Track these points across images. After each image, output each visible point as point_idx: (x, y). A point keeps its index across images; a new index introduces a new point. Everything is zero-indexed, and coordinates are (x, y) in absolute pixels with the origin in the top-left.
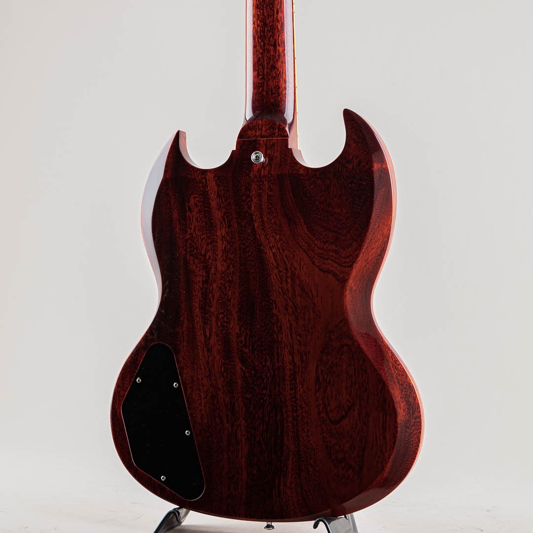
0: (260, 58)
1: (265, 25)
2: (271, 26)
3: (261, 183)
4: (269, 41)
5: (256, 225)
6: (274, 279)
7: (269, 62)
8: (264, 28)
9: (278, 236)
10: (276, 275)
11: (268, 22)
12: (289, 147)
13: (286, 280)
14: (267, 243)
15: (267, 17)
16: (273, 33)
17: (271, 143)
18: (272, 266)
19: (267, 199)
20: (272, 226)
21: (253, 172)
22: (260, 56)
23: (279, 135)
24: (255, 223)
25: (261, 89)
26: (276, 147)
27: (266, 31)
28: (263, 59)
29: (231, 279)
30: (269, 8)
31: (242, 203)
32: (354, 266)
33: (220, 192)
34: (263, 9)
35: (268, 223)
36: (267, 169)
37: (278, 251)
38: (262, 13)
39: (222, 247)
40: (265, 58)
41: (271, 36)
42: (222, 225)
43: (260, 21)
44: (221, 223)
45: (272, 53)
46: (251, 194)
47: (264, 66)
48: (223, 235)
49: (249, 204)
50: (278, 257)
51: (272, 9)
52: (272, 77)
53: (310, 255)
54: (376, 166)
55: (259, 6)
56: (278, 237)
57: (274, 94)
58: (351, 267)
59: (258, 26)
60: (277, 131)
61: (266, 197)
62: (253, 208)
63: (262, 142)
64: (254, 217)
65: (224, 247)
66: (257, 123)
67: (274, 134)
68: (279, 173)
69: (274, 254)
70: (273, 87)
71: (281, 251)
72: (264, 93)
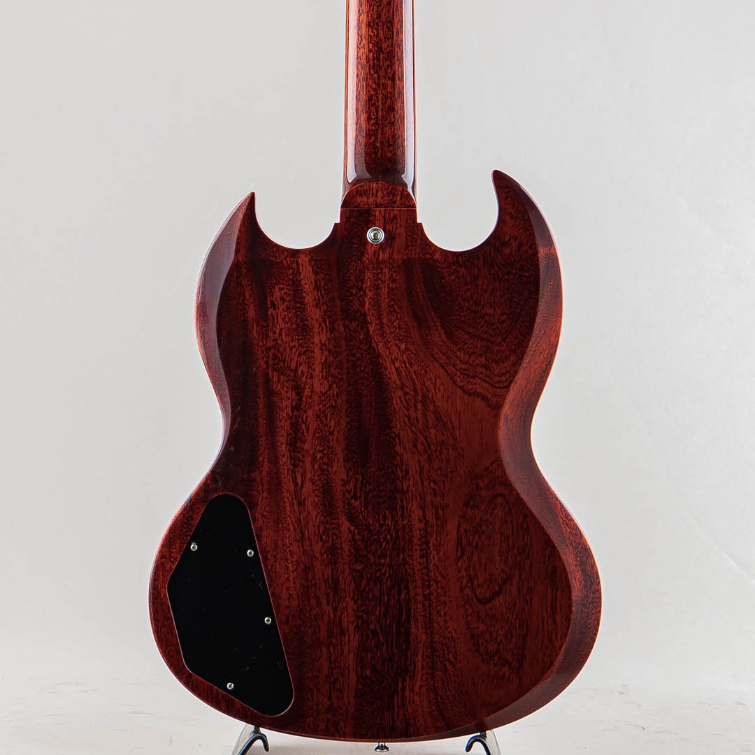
0: (372, 95)
1: (380, 50)
2: (388, 53)
3: (379, 271)
4: (386, 72)
5: (371, 329)
6: (397, 404)
7: (386, 102)
8: (379, 55)
9: (404, 344)
10: (400, 398)
11: (384, 46)
12: (418, 221)
13: (415, 406)
14: (388, 354)
15: (384, 40)
16: (391, 62)
17: (392, 216)
18: (394, 386)
19: (388, 293)
20: (395, 330)
21: (367, 256)
22: (372, 92)
23: (401, 204)
24: (369, 326)
25: (373, 138)
26: (399, 221)
27: (381, 58)
28: (377, 97)
29: (334, 404)
30: (387, 27)
31: (351, 298)
32: (511, 388)
33: (318, 283)
34: (377, 29)
35: (388, 326)
36: (387, 251)
37: (404, 366)
38: (376, 34)
39: (321, 359)
40: (380, 96)
41: (388, 66)
42: (321, 328)
43: (373, 44)
44: (320, 325)
45: (389, 89)
46: (364, 286)
47: (379, 106)
48: (323, 342)
49: (361, 299)
50: (404, 373)
51: (390, 29)
52: (389, 123)
53: (449, 372)
54: (542, 252)
55: (372, 24)
56: (403, 346)
57: (391, 145)
58: (508, 387)
59: (370, 51)
60: (398, 198)
61: (387, 290)
62: (367, 306)
63: (378, 212)
64: (369, 318)
65: (324, 358)
66: (369, 186)
67: (395, 202)
68: (405, 258)
69: (397, 369)
70: (390, 136)
71: (408, 365)
72: (378, 144)
